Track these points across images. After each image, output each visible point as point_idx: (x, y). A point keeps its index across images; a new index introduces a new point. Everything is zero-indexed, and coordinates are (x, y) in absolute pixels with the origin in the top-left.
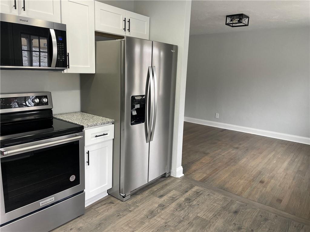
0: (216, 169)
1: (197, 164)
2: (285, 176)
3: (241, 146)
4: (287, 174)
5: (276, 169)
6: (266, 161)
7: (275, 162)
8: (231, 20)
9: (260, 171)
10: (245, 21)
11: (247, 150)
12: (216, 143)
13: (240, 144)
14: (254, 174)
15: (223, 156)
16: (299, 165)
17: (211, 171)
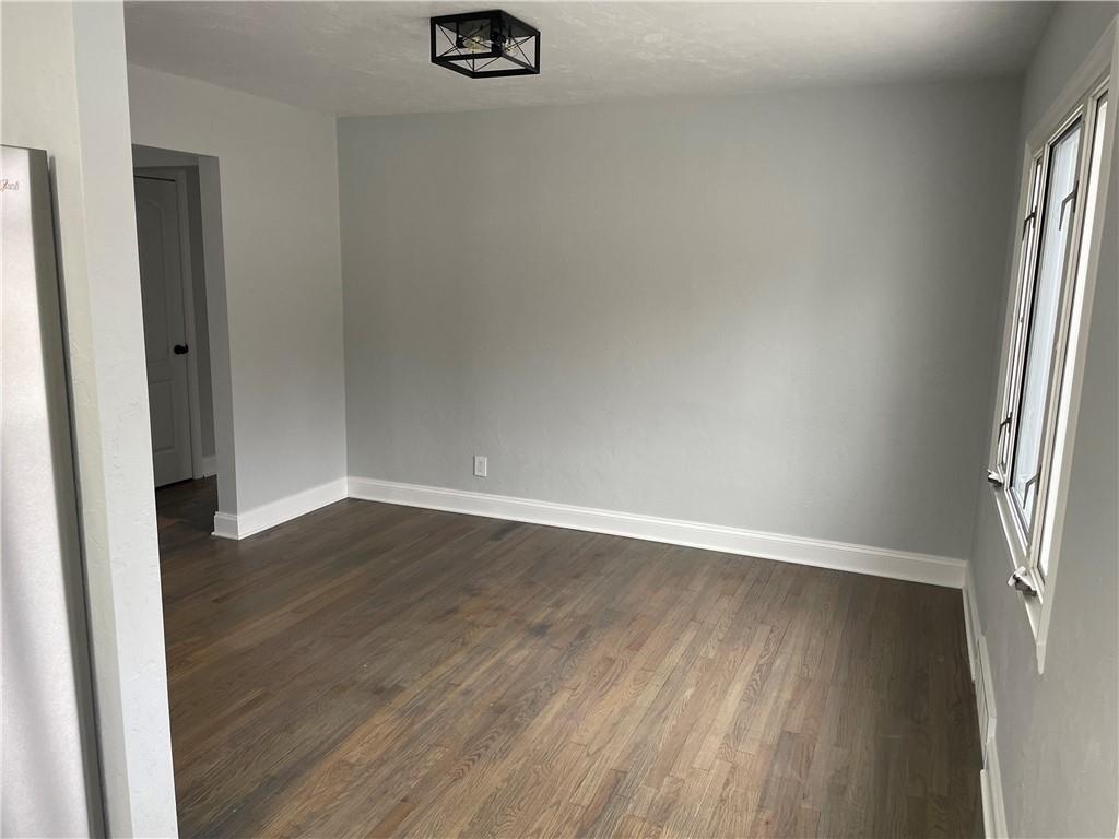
0: (404, 800)
1: (314, 778)
2: (727, 783)
3: (560, 614)
4: (734, 768)
5: (689, 741)
6: (651, 692)
7: (689, 692)
8: (459, 44)
9: (617, 772)
10: (522, 50)
11: (582, 635)
12: (455, 611)
13: (558, 605)
14: (586, 802)
15: (466, 692)
16: (787, 695)
17: (375, 821)
